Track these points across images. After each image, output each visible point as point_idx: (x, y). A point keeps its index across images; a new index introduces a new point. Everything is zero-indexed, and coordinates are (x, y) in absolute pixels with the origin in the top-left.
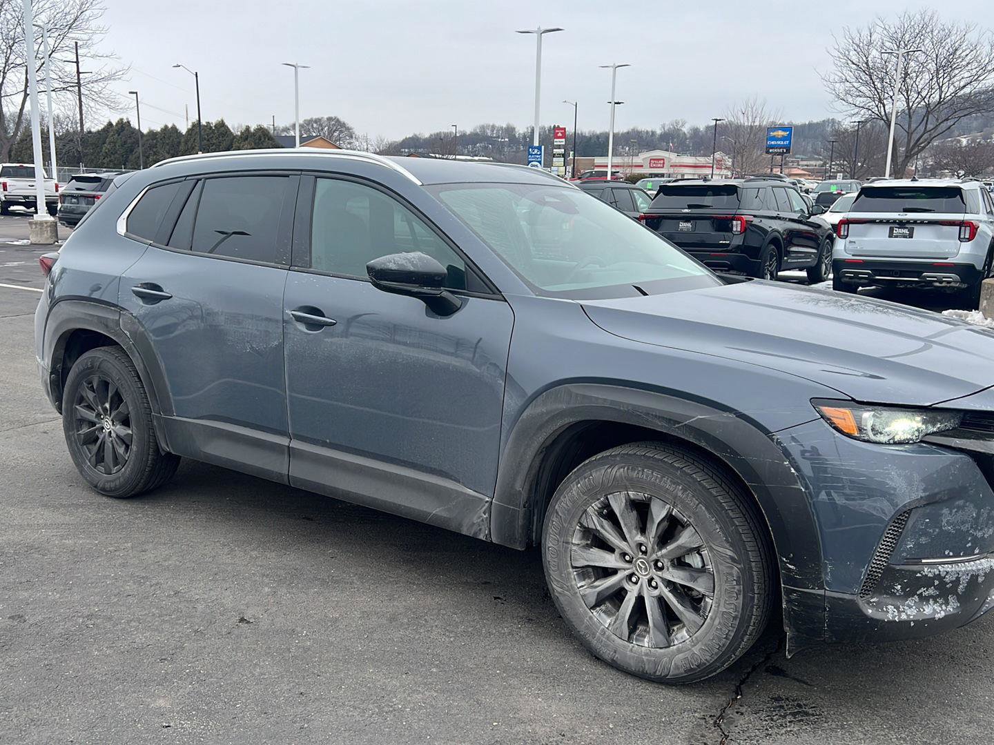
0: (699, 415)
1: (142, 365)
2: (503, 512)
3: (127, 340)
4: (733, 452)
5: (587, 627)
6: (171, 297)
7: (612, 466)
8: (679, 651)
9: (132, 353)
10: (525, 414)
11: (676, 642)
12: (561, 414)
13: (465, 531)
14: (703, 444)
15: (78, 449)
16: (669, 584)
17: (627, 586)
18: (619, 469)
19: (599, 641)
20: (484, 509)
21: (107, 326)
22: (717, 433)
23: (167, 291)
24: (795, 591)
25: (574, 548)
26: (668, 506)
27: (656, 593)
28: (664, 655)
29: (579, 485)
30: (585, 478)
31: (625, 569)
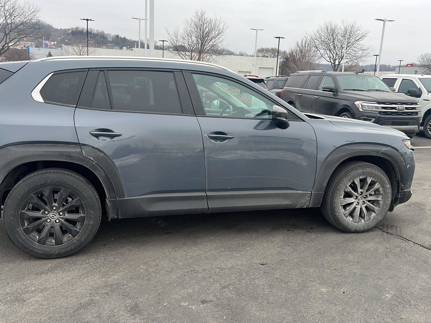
0: (384, 149)
2: (316, 195)
3: (92, 162)
4: (393, 158)
5: (347, 223)
6: (121, 135)
7: (357, 170)
8: (373, 219)
10: (329, 159)
11: (372, 217)
12: (344, 156)
13: (298, 207)
14: (386, 157)
16: (369, 201)
17: (357, 206)
18: (359, 170)
19: (351, 226)
20: (308, 196)
22: (389, 153)
24: (402, 192)
25: (342, 199)
26: (372, 178)
27: (365, 205)
28: (369, 222)
29: (347, 178)
30: (348, 176)
31: (355, 201)
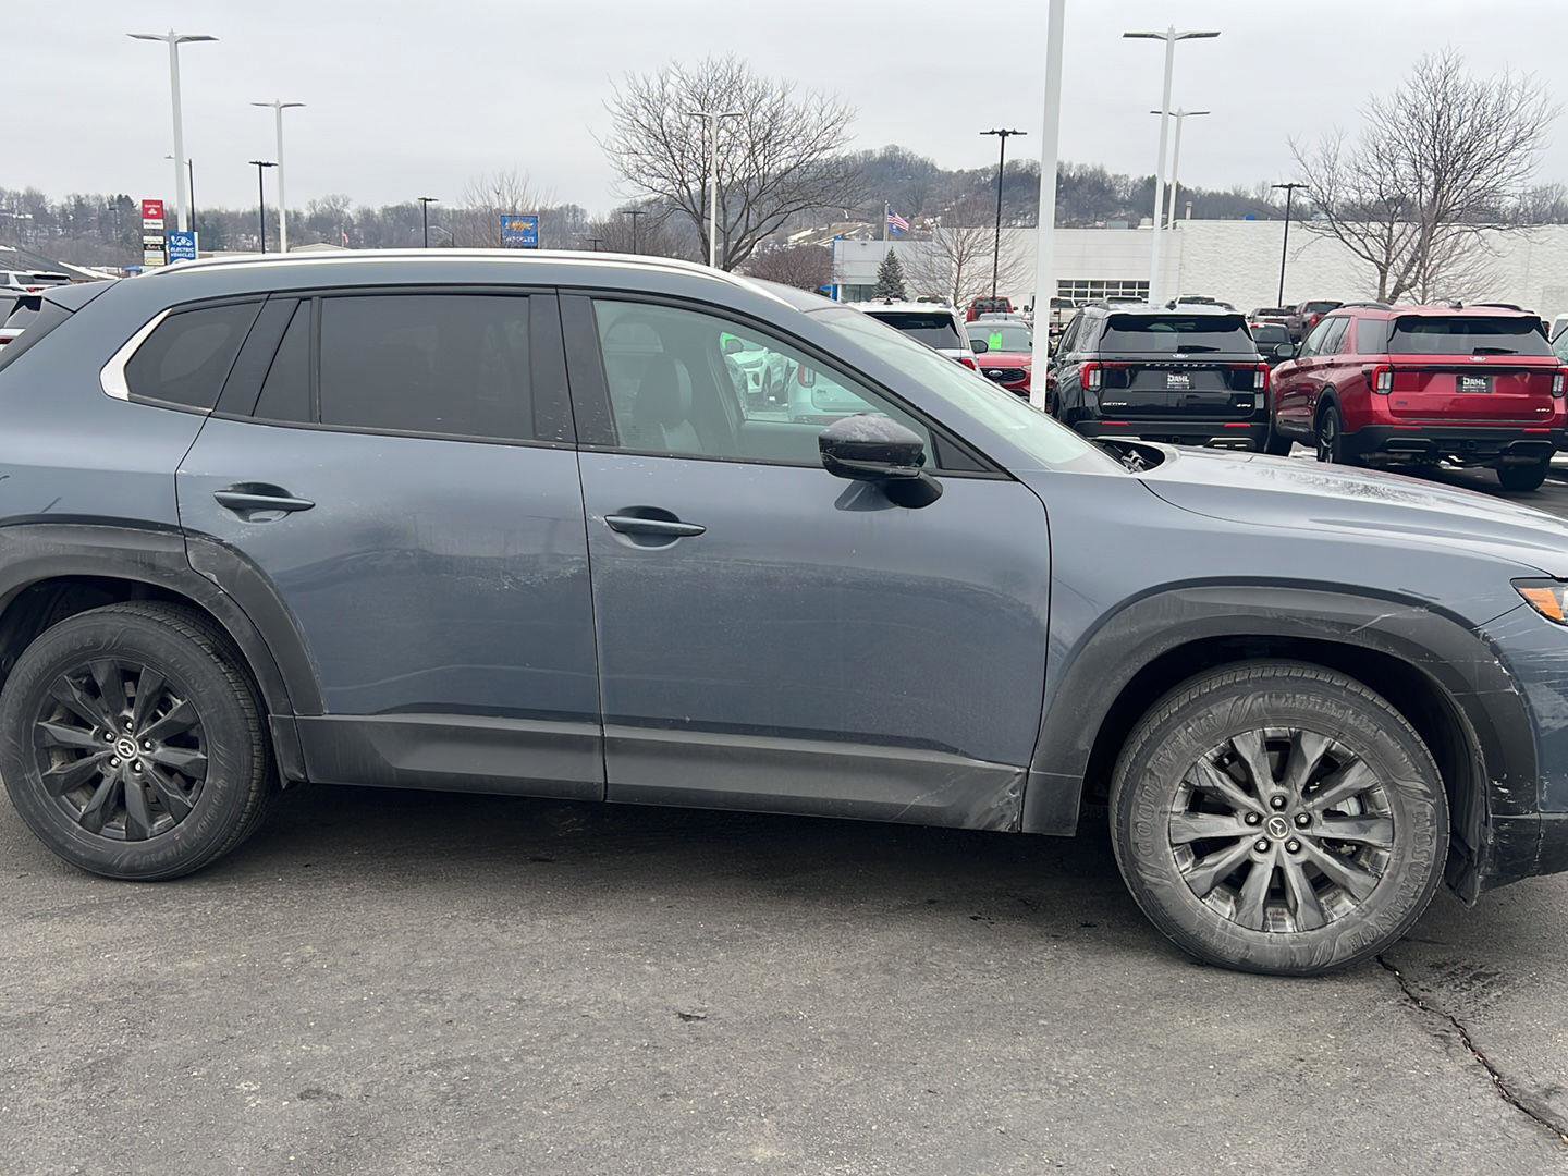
0: (1383, 614)
1: (248, 632)
2: (1046, 785)
3: (213, 588)
4: (1434, 656)
5: (1201, 923)
6: (314, 505)
7: (1243, 696)
8: (1343, 927)
9: (226, 611)
10: (1096, 640)
11: (1335, 917)
12: (1169, 632)
13: (970, 824)
14: (1391, 651)
15: (47, 802)
16: (1322, 843)
17: (1256, 857)
18: (1256, 699)
19: (1222, 938)
20: (1012, 785)
21: (152, 567)
22: (1411, 634)
23: (301, 495)
24: (1506, 821)
25: (1175, 818)
26: (1327, 740)
27: (1301, 857)
28: (1321, 938)
29: (1190, 729)
30: (1200, 719)
31: (1251, 835)
